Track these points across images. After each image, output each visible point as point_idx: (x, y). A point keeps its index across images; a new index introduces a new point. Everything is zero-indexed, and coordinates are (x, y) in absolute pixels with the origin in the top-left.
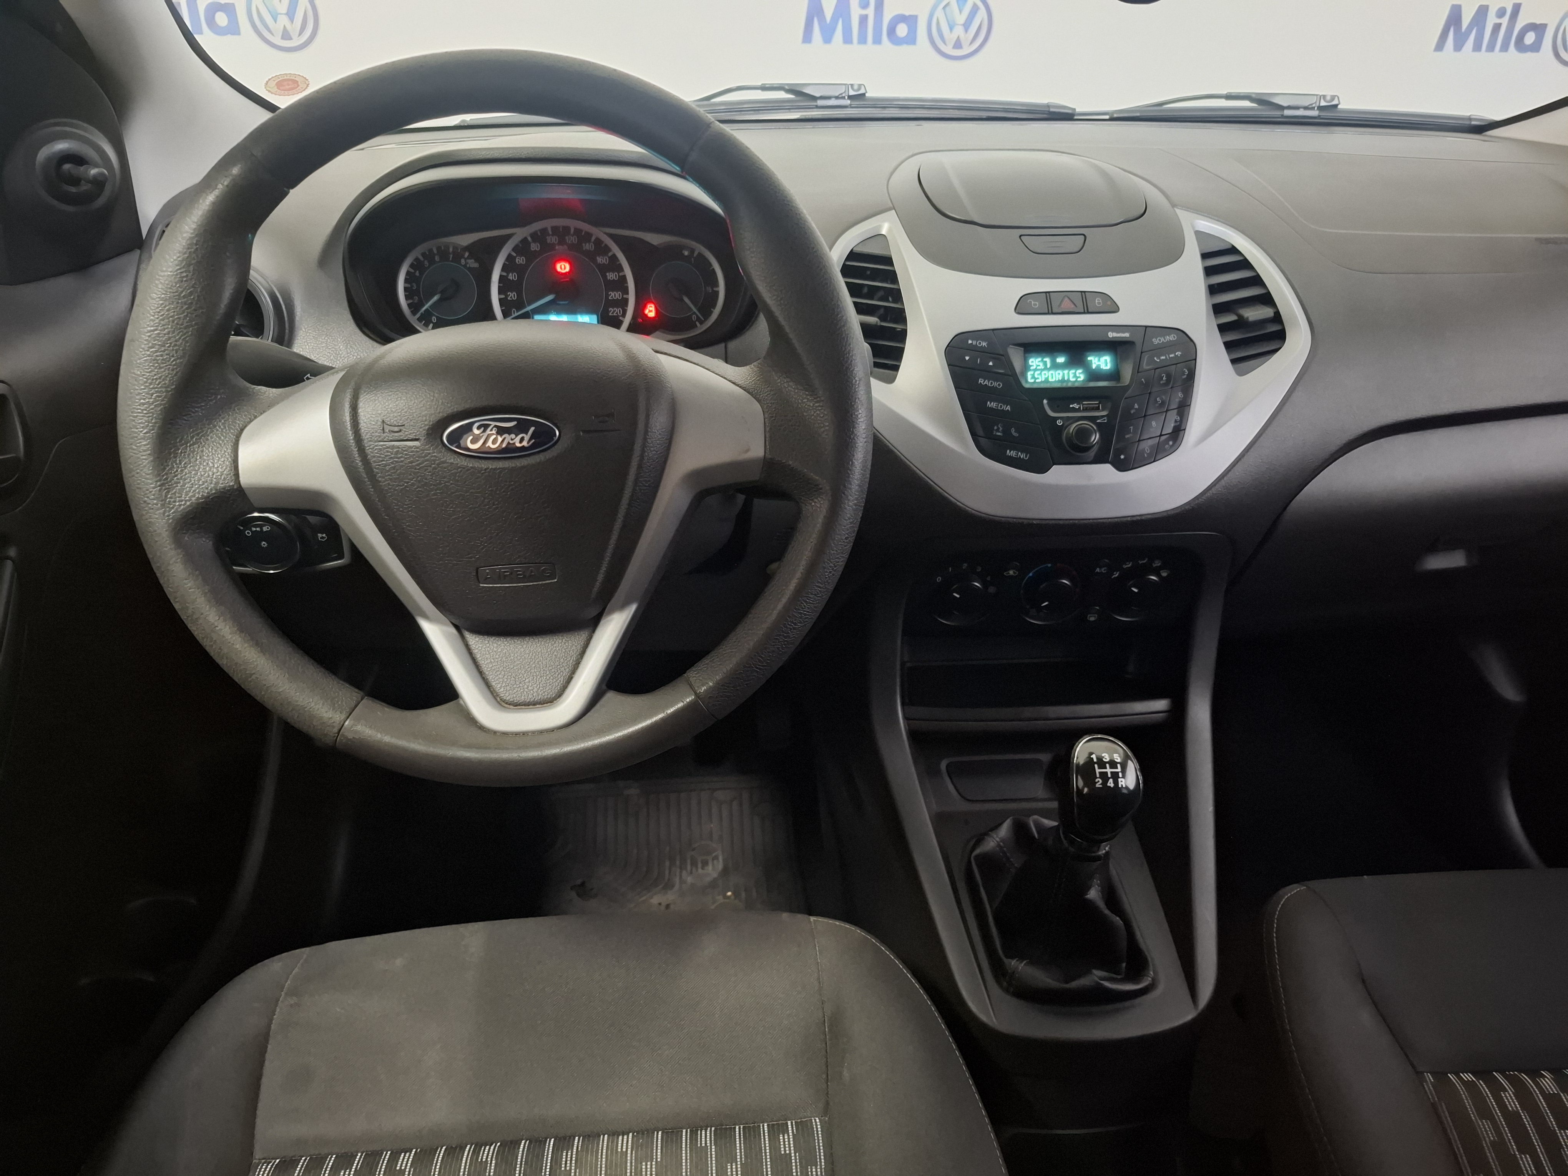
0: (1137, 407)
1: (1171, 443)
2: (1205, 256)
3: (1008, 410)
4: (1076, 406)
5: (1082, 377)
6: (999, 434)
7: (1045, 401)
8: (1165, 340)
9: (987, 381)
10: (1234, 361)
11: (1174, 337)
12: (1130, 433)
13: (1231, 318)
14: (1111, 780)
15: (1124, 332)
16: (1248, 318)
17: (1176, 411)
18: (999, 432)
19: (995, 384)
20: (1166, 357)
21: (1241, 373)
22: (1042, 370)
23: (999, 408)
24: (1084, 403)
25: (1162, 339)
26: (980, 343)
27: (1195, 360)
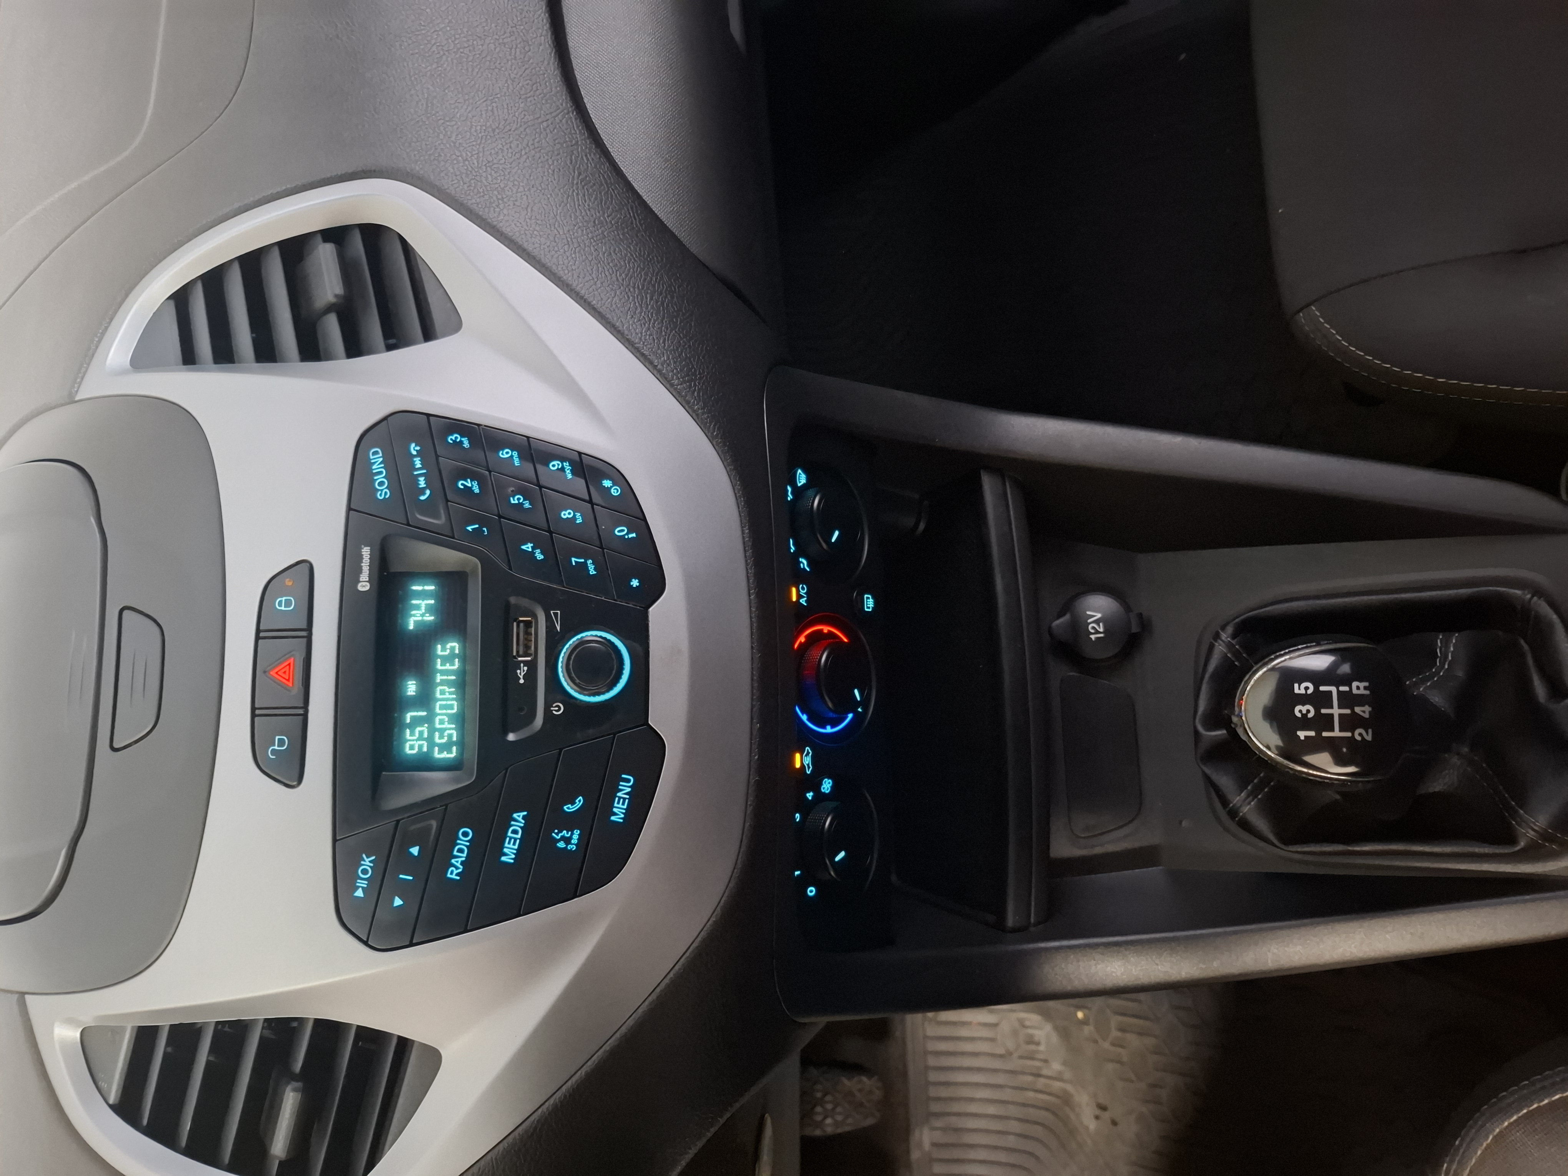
0: (530, 545)
1: (607, 483)
2: (189, 358)
3: (524, 818)
4: (522, 672)
5: (454, 645)
6: (576, 837)
7: (511, 737)
8: (381, 473)
9: (453, 861)
10: (428, 335)
11: (375, 453)
12: (585, 563)
13: (332, 327)
14: (1358, 710)
15: (361, 557)
16: (336, 296)
17: (538, 466)
18: (570, 838)
19: (463, 842)
20: (421, 475)
21: (455, 325)
22: (432, 730)
23: (519, 836)
24: (515, 654)
25: (379, 478)
26: (365, 872)
27: (428, 415)
